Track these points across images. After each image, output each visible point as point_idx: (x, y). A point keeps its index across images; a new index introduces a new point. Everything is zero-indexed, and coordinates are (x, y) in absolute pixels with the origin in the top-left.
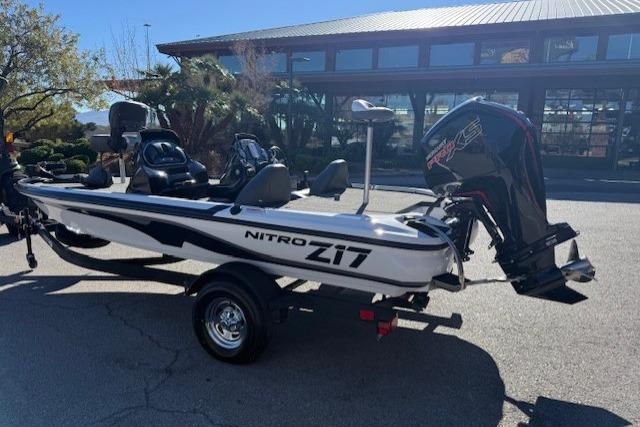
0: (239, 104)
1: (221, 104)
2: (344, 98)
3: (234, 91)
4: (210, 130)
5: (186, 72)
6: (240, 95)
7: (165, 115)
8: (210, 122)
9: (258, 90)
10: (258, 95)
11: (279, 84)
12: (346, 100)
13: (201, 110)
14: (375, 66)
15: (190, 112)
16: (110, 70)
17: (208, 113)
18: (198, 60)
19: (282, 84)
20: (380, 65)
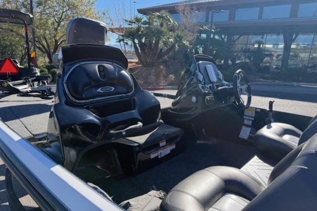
0: (179, 39)
1: (169, 38)
2: (238, 36)
3: (177, 31)
4: (161, 54)
5: (151, 21)
6: (180, 33)
7: (137, 45)
8: (161, 50)
9: (189, 31)
10: (190, 33)
11: (202, 27)
12: (239, 37)
13: (157, 43)
14: (260, 17)
15: (151, 44)
16: (111, 20)
17: (161, 44)
18: (158, 14)
19: (204, 27)
20: (263, 17)
